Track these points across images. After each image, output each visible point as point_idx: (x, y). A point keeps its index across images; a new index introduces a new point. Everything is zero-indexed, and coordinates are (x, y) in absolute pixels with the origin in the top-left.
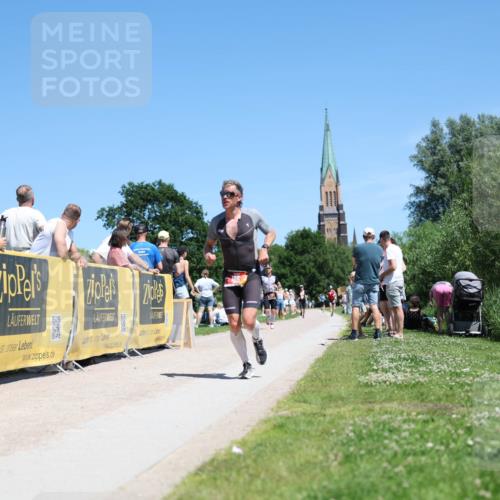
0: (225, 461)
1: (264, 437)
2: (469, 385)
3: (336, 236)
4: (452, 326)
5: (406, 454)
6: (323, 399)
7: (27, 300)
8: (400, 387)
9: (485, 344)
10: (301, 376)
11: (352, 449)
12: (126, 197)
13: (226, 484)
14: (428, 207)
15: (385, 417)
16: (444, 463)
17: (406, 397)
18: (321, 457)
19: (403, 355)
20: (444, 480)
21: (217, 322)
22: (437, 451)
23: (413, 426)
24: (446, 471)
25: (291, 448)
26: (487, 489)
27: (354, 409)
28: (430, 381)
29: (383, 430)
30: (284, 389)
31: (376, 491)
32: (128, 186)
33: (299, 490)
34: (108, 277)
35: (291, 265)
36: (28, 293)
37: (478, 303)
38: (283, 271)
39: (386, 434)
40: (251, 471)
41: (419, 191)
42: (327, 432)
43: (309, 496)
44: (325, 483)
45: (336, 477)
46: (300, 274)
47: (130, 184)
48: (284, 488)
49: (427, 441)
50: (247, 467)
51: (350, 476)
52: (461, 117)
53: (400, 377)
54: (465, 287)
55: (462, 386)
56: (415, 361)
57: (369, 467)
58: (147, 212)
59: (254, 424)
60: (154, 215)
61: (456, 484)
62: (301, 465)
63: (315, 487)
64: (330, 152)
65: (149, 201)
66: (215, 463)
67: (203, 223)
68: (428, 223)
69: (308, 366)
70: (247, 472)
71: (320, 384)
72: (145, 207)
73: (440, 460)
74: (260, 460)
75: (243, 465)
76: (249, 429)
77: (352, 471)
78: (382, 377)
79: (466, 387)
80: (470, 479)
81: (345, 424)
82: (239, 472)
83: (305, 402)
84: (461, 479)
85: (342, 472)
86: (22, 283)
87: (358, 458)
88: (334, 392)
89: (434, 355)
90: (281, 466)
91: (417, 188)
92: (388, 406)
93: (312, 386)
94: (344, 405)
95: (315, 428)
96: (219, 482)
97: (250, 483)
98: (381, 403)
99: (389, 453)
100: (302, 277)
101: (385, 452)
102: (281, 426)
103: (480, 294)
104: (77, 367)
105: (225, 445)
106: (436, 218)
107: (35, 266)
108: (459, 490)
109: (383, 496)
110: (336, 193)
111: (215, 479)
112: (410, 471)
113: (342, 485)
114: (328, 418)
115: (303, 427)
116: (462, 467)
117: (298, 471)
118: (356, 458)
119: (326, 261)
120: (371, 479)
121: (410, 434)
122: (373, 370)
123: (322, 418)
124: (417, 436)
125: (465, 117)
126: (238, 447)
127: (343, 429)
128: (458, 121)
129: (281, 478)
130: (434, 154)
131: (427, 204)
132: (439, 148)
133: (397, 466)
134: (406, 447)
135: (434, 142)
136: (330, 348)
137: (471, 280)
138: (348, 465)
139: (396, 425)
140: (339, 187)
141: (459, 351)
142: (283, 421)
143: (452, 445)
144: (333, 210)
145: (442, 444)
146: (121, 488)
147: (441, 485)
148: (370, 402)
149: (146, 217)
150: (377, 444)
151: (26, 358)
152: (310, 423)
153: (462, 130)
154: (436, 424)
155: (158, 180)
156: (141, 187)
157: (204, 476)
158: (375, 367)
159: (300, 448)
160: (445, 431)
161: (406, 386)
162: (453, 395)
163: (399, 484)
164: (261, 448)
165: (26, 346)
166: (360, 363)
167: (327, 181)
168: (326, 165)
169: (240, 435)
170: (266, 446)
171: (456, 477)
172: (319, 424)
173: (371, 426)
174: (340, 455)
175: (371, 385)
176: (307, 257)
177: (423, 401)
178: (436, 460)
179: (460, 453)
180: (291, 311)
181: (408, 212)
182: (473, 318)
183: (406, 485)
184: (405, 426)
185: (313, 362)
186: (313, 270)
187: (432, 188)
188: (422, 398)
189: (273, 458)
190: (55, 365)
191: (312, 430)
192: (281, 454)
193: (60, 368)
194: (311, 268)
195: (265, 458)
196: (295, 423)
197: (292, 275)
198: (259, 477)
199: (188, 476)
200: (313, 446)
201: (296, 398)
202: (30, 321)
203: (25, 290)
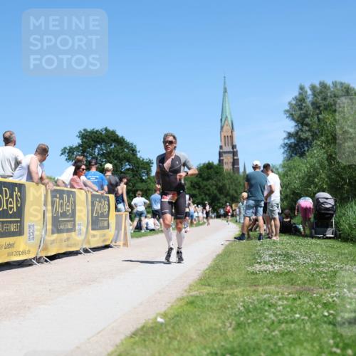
0: (152, 328)
1: (180, 310)
2: (325, 273)
3: (231, 167)
4: (313, 231)
5: (280, 322)
6: (222, 283)
7: (11, 213)
8: (276, 274)
9: (337, 244)
10: (207, 267)
11: (242, 319)
12: (82, 139)
13: (152, 343)
14: (297, 147)
15: (266, 296)
16: (307, 329)
17: (281, 281)
18: (220, 325)
19: (278, 252)
20: (307, 341)
21: (147, 228)
22: (303, 320)
23: (285, 302)
24: (309, 334)
25: (199, 318)
26: (337, 347)
27: (244, 290)
28: (298, 270)
29: (264, 305)
30: (194, 276)
31: (259, 349)
32: (83, 132)
33: (205, 348)
34: (69, 197)
35: (200, 188)
36: (11, 208)
37: (332, 215)
38: (194, 192)
39: (267, 308)
40: (170, 335)
41: (290, 135)
42: (224, 307)
43: (211, 353)
44: (223, 343)
45: (231, 339)
46: (206, 194)
47: (85, 130)
48: (194, 347)
49: (296, 314)
50: (168, 332)
51: (241, 338)
52: (320, 83)
53: (277, 267)
54: (322, 203)
55: (320, 273)
56: (287, 256)
57: (254, 332)
58: (97, 150)
59: (173, 301)
60: (102, 152)
61: (316, 344)
62: (206, 330)
63: (216, 346)
64: (228, 111)
65: (99, 143)
66: (145, 329)
67: (137, 158)
68: (296, 158)
69: (211, 260)
70: (168, 336)
71: (219, 273)
72: (95, 146)
73: (304, 327)
74: (177, 327)
75: (165, 330)
76: (169, 305)
77: (242, 334)
78: (264, 267)
79: (324, 275)
80: (326, 340)
81: (238, 301)
82: (161, 335)
83: (209, 285)
84: (320, 340)
85: (235, 335)
86: (7, 201)
87: (247, 325)
88: (229, 278)
89: (300, 252)
90: (192, 331)
91: (289, 133)
92: (267, 287)
93: (214, 274)
94: (237, 287)
95: (216, 304)
96: (147, 343)
97: (170, 343)
98: (263, 286)
99: (268, 322)
100: (207, 196)
101: (266, 321)
102: (192, 303)
103: (333, 209)
104: (46, 261)
105: (152, 316)
106: (302, 155)
107: (16, 189)
108: (318, 348)
109: (264, 353)
110: (232, 137)
111: (145, 341)
112: (283, 335)
113: (235, 345)
114: (225, 297)
115: (207, 303)
116: (320, 332)
117: (202, 335)
118: (245, 326)
119: (224, 185)
120: (255, 341)
121: (284, 308)
122: (258, 263)
123: (221, 297)
124: (289, 309)
125: (323, 83)
126: (161, 318)
127: (236, 305)
128: (318, 86)
129: (191, 339)
130: (301, 109)
131: (296, 145)
132: (304, 105)
133: (274, 331)
134: (280, 317)
135: (301, 101)
136: (227, 247)
137: (327, 199)
138: (239, 330)
139: (273, 302)
140: (234, 133)
141: (318, 248)
142: (193, 298)
143: (313, 316)
144: (229, 149)
145: (306, 315)
146: (78, 348)
147: (305, 344)
148: (255, 285)
149: (96, 154)
150: (260, 315)
151: (9, 254)
152: (212, 300)
153: (321, 92)
154: (302, 300)
155: (105, 127)
156: (92, 132)
157: (137, 339)
158: (259, 261)
159: (206, 319)
160: (309, 306)
161: (281, 274)
162: (314, 280)
163: (276, 344)
164: (178, 318)
165: (10, 246)
166: (248, 257)
167: (225, 128)
168: (224, 117)
169: (163, 310)
170: (181, 317)
171: (316, 338)
172: (219, 301)
173: (256, 302)
174: (234, 322)
175: (256, 273)
176: (210, 182)
177: (292, 284)
178: (302, 326)
179: (319, 322)
180: (199, 221)
181: (282, 150)
182: (328, 225)
183: (280, 344)
184: (280, 303)
185: (215, 257)
186: (216, 192)
187: (299, 133)
188: (292, 282)
189: (186, 325)
190: (30, 260)
191: (214, 305)
192: (192, 323)
193: (34, 261)
194: (214, 190)
195: (180, 325)
196: (202, 300)
197: (200, 195)
198: (176, 339)
199: (125, 339)
200: (214, 317)
201: (203, 282)
202: (12, 228)
203: (9, 206)
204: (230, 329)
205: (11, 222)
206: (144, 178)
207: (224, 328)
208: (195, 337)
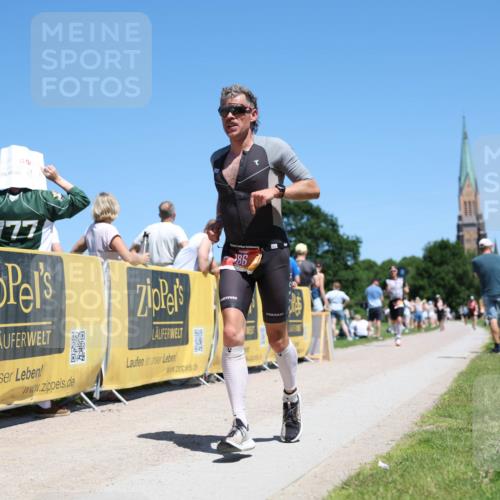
0: (372, 475)
1: (409, 451)
3: (475, 246)
6: (468, 414)
7: (171, 313)
10: (444, 390)
13: (374, 497)
18: (471, 474)
21: (355, 334)
25: (439, 464)
30: (427, 403)
35: (430, 276)
36: (171, 307)
38: (421, 282)
40: (399, 487)
45: (488, 495)
46: (439, 285)
50: (394, 482)
59: (398, 438)
62: (450, 481)
64: (468, 161)
67: (339, 236)
69: (451, 379)
70: (395, 487)
71: (465, 399)
74: (407, 475)
75: (390, 480)
76: (394, 444)
82: (386, 485)
83: (450, 416)
85: (494, 490)
86: (165, 297)
93: (458, 400)
95: (462, 443)
96: (366, 497)
97: (399, 497)
100: (440, 288)
102: (427, 441)
104: (218, 380)
105: (369, 459)
107: (177, 280)
110: (475, 203)
111: (362, 493)
115: (449, 442)
117: (448, 487)
119: (466, 272)
123: (468, 434)
126: (384, 462)
129: (430, 493)
136: (473, 361)
140: (478, 197)
142: (429, 435)
151: (170, 370)
152: (457, 438)
157: (351, 490)
159: (448, 464)
164: (408, 463)
165: (171, 358)
167: (464, 191)
168: (464, 169)
169: (385, 450)
170: (412, 461)
172: (466, 440)
174: (491, 471)
176: (445, 268)
180: (430, 324)
185: (456, 376)
186: (452, 281)
189: (422, 474)
190: (197, 378)
191: (459, 445)
192: (429, 469)
193: (202, 380)
194: (451, 280)
195: (412, 473)
196: (442, 438)
197: (430, 286)
198: (407, 492)
199: (334, 490)
200: (462, 463)
201: (441, 412)
202: (173, 334)
203: (169, 304)
204: (486, 480)
205: (170, 326)
206: (349, 263)
207: (477, 478)
208: (434, 490)
